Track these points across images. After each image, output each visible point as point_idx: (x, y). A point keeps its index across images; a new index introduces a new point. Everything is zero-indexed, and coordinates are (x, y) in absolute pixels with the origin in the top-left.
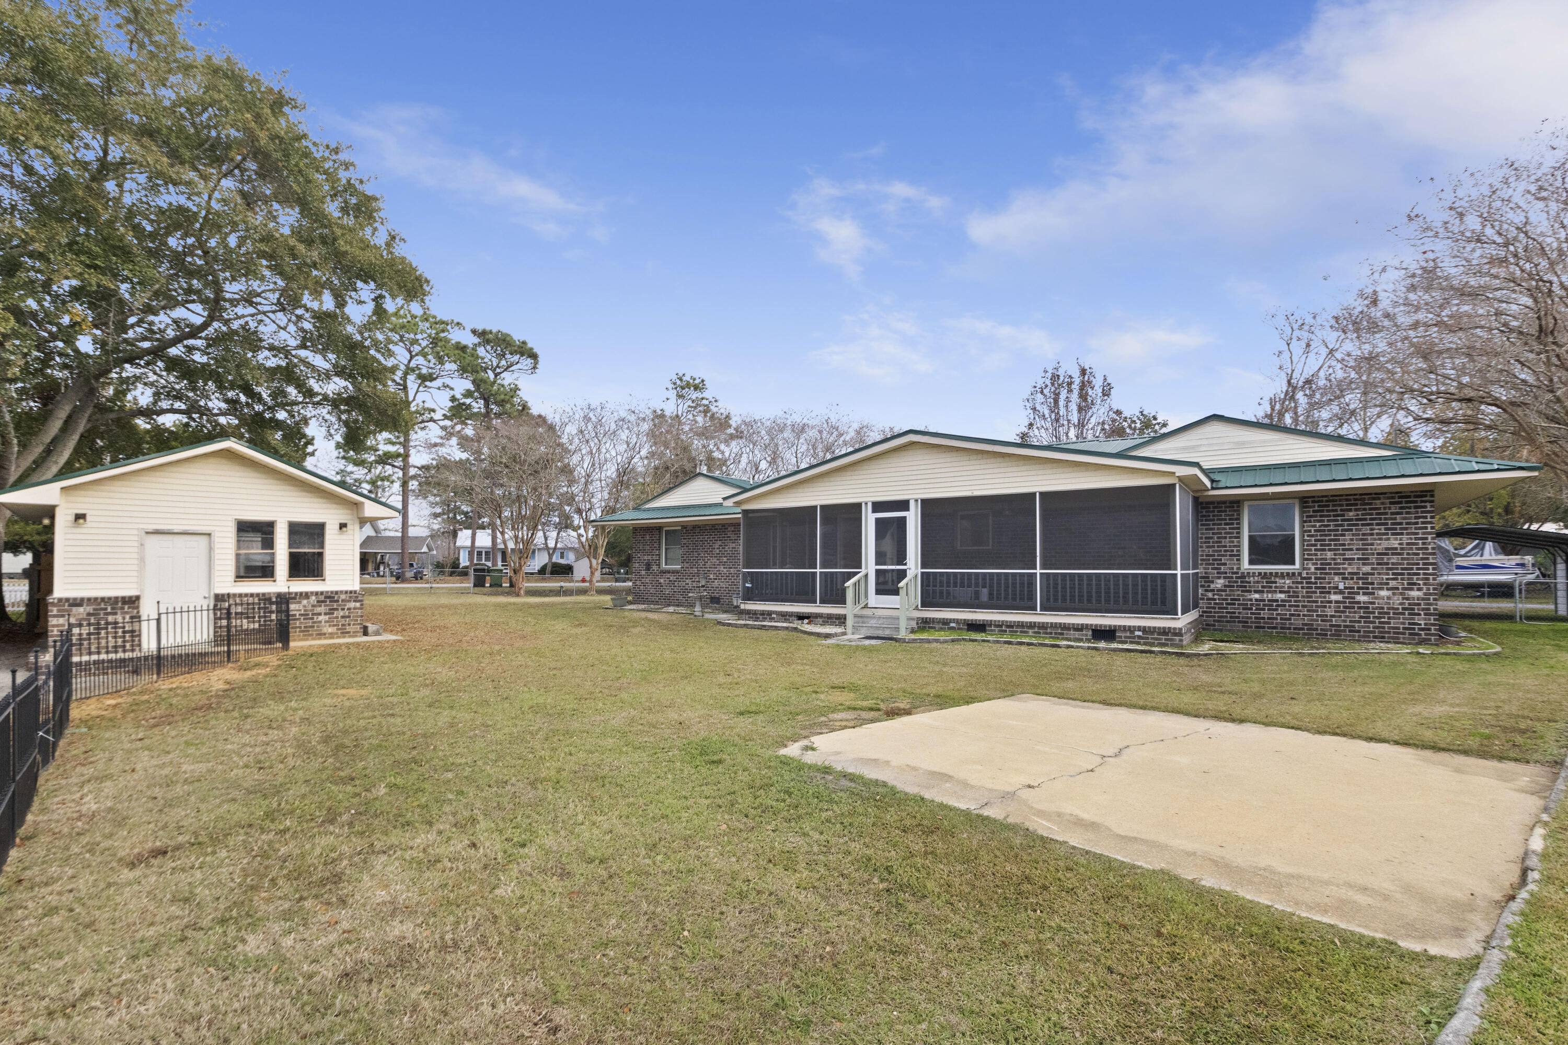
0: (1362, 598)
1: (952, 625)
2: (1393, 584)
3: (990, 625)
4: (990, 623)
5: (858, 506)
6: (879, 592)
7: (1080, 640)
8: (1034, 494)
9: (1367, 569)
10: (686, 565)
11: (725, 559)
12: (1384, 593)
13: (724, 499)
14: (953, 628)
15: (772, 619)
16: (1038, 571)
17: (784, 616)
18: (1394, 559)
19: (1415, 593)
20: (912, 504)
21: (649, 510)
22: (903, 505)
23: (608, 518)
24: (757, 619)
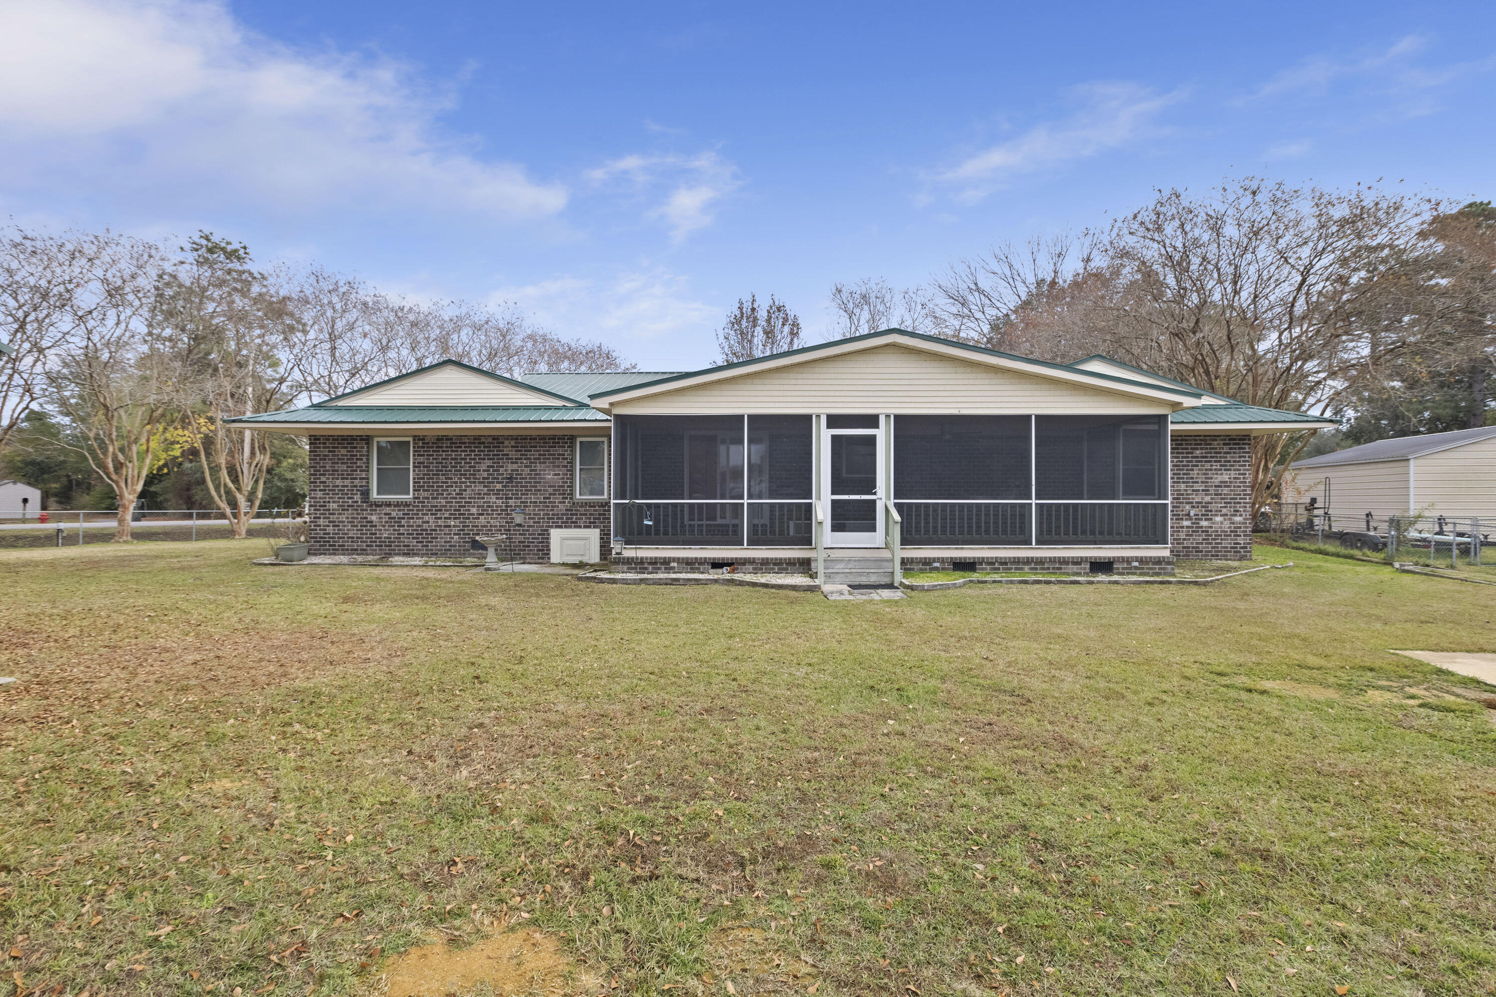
0: (1204, 523)
1: (937, 565)
2: (1224, 511)
3: (981, 564)
4: (982, 561)
5: (806, 420)
6: (836, 528)
7: (1079, 574)
8: (1029, 417)
9: (1208, 499)
10: (423, 494)
11: (499, 486)
12: (1218, 519)
13: (592, 397)
14: (937, 569)
15: (669, 570)
16: (1034, 501)
17: (691, 564)
18: (1226, 491)
19: (1238, 519)
20: (882, 420)
21: (349, 409)
22: (872, 421)
23: (265, 417)
24: (643, 570)
